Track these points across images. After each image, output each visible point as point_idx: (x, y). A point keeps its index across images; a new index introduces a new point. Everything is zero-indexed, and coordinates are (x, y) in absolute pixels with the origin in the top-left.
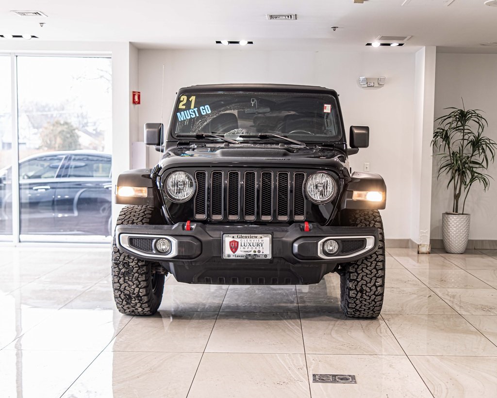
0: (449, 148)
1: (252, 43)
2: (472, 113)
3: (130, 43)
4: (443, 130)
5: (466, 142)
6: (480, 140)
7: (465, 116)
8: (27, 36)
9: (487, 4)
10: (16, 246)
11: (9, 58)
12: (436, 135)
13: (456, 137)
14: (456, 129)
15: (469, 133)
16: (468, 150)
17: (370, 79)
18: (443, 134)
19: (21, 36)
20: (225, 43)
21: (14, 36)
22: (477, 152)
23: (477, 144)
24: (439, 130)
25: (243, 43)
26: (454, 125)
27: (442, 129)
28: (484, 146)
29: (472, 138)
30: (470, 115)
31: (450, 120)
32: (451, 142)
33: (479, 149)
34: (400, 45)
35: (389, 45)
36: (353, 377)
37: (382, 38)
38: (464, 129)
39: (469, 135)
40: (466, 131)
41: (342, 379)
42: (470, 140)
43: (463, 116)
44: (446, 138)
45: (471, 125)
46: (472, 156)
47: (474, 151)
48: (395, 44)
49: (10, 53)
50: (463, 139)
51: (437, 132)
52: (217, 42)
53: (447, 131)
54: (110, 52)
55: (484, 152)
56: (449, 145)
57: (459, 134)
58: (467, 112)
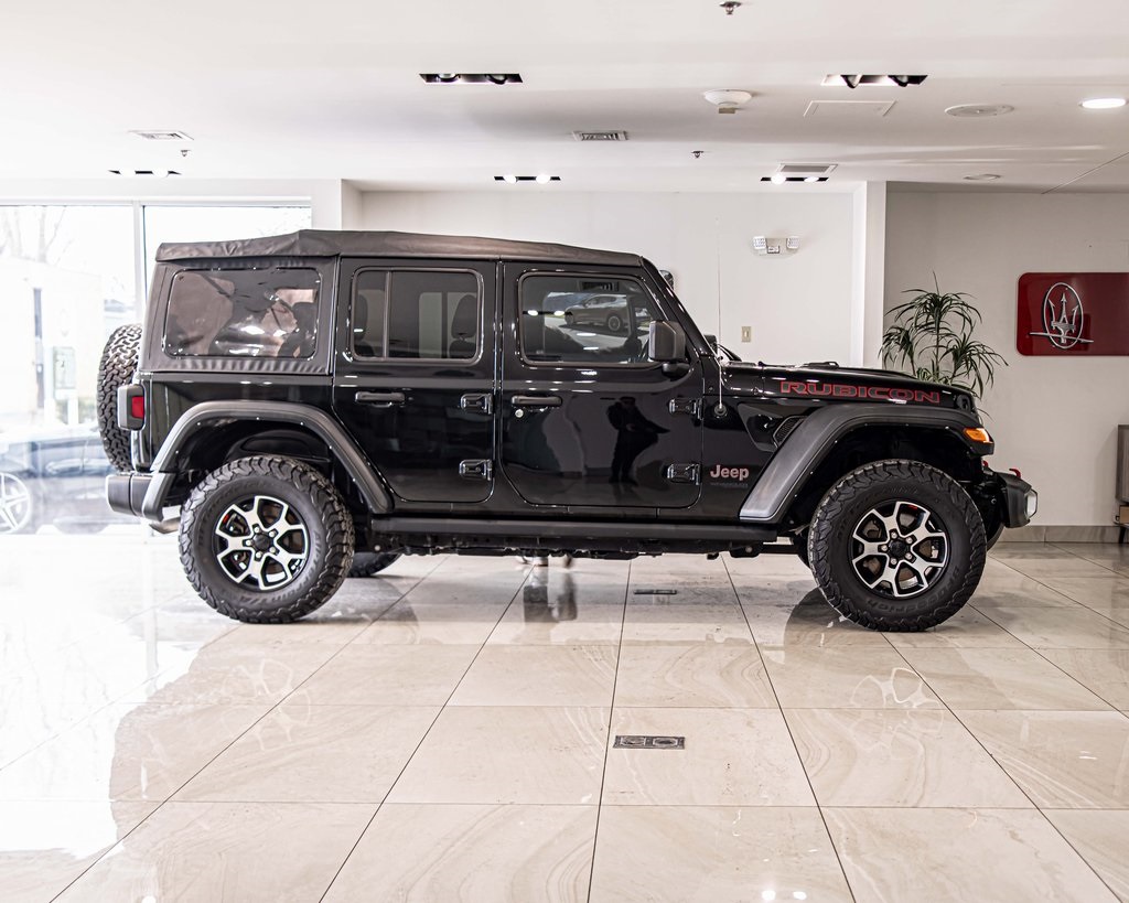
0: (912, 362)
1: (558, 179)
2: (952, 300)
3: (343, 180)
4: (901, 330)
5: (942, 351)
6: (968, 347)
7: (941, 304)
8: (160, 172)
9: (950, 112)
10: (146, 543)
11: (130, 210)
12: (888, 338)
13: (924, 342)
14: (926, 327)
15: (948, 335)
16: (947, 365)
17: (773, 240)
18: (899, 338)
19: (150, 172)
20: (510, 179)
21: (138, 172)
22: (963, 368)
23: (962, 354)
24: (894, 331)
25: (543, 179)
26: (922, 321)
27: (898, 328)
28: (975, 358)
29: (954, 343)
30: (948, 303)
31: (913, 312)
32: (916, 350)
33: (967, 364)
34: (821, 179)
35: (802, 179)
36: (681, 741)
37: (787, 168)
38: (939, 328)
39: (948, 339)
40: (941, 331)
41: (662, 743)
42: (950, 347)
43: (936, 305)
44: (907, 344)
45: (951, 320)
46: (954, 376)
47: (957, 368)
48: (812, 178)
49: (132, 202)
50: (938, 346)
51: (890, 335)
52: (497, 178)
53: (908, 332)
54: (309, 198)
55: (976, 369)
56: (911, 355)
57: (929, 335)
58: (944, 298)
